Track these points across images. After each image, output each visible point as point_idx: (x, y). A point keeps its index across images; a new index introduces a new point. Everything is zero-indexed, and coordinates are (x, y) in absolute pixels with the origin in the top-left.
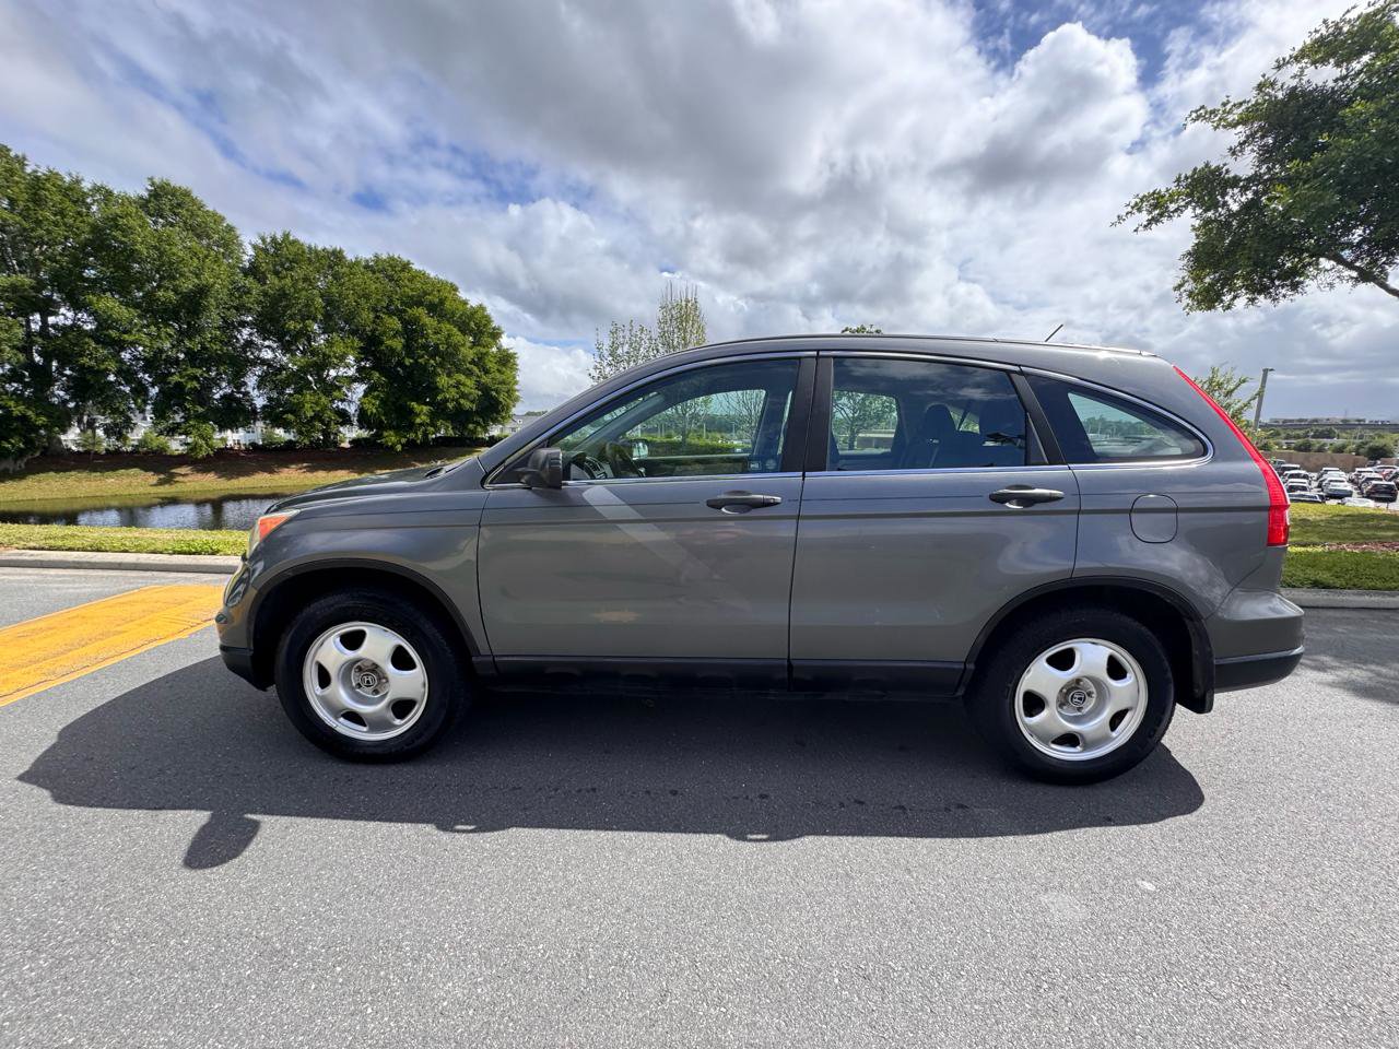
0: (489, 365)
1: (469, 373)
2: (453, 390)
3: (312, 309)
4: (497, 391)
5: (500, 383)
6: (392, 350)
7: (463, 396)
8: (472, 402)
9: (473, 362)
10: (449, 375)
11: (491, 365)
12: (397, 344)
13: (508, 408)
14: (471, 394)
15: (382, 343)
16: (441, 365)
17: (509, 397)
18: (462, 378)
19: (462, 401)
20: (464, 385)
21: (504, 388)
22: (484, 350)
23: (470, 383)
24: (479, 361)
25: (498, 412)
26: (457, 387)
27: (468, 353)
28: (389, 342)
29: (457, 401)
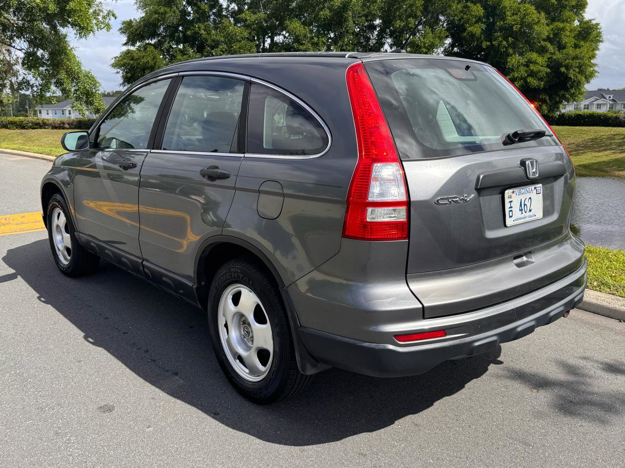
0: (565, 40)
1: (542, 51)
2: (522, 69)
3: (414, 8)
4: (568, 67)
5: (573, 59)
6: (472, 35)
7: (532, 74)
8: (541, 79)
9: (548, 39)
10: (521, 54)
11: (568, 39)
12: (477, 29)
13: (579, 84)
14: (539, 71)
15: (465, 29)
16: (514, 46)
17: (581, 72)
18: (534, 56)
19: (529, 79)
20: (535, 63)
21: (576, 63)
22: (561, 25)
23: (541, 60)
24: (555, 39)
25: (567, 90)
26: (527, 66)
27: (543, 29)
28: (470, 29)
29: (525, 79)
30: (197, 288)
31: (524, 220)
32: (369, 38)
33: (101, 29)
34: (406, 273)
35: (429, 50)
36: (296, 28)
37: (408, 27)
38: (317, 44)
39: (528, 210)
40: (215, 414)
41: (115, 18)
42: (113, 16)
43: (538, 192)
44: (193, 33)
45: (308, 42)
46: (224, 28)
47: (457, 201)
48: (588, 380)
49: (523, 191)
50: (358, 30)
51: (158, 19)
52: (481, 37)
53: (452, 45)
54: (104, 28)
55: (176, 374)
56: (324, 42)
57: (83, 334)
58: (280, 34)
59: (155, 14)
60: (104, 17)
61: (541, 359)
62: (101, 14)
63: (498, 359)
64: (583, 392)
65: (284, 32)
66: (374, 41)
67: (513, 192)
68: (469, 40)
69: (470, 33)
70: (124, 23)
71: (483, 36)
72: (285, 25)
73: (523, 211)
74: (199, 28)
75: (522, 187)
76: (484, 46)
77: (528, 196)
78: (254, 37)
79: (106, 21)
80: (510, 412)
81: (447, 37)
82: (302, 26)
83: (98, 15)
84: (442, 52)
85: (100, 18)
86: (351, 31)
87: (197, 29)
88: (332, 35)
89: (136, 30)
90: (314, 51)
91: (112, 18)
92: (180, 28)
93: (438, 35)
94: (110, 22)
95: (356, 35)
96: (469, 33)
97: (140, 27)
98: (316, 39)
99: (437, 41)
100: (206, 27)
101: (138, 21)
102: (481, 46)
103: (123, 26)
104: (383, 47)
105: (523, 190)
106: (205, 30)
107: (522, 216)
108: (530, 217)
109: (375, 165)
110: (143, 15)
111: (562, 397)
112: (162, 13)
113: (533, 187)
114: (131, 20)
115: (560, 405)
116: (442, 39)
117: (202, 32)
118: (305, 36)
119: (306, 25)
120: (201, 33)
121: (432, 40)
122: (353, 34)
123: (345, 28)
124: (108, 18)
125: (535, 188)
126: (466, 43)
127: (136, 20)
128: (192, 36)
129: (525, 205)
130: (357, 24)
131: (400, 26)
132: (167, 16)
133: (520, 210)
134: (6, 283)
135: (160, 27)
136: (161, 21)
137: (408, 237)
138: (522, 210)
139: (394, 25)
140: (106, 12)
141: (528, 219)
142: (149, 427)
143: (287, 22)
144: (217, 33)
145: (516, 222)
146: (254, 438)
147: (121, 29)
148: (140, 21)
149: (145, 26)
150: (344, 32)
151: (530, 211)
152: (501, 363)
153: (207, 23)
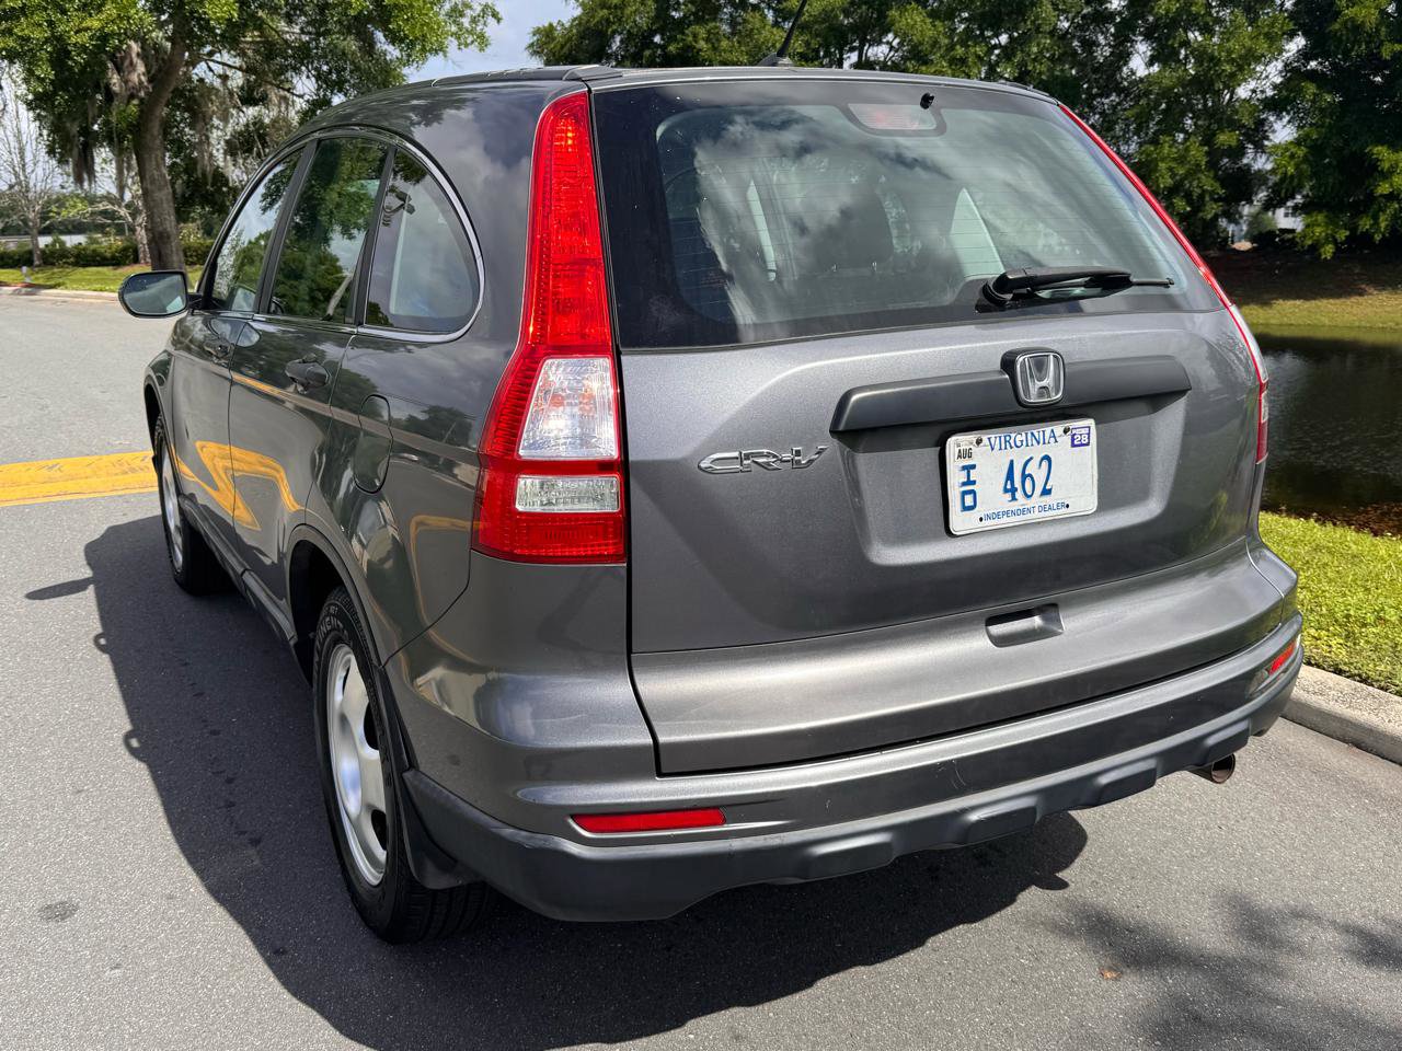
6: (1356, 28)
12: (1368, 12)
15: (1337, 14)
28: (1349, 12)
30: (295, 645)
31: (1022, 517)
32: (1096, 44)
33: (467, 45)
34: (630, 651)
35: (1241, 69)
36: (912, 27)
37: (1189, 13)
38: (963, 61)
39: (1039, 490)
40: (277, 952)
41: (498, 22)
42: (493, 16)
43: (1076, 442)
44: (682, 49)
45: (942, 56)
46: (750, 34)
47: (768, 463)
48: (1283, 960)
49: (1019, 438)
50: (1066, 25)
51: (608, 20)
52: (1378, 30)
53: (1305, 55)
54: (472, 42)
55: (255, 842)
56: (979, 57)
57: (128, 727)
58: (880, 43)
59: (602, 9)
60: (474, 20)
61: (1179, 883)
62: (468, 12)
63: (1060, 875)
64: (1248, 994)
65: (890, 37)
66: (1107, 51)
67: (979, 442)
68: (1348, 39)
69: (1349, 24)
70: (537, 31)
71: (1383, 29)
72: (889, 19)
73: (1019, 494)
74: (695, 36)
75: (1012, 428)
76: (1386, 54)
77: (1038, 452)
78: (817, 51)
79: (478, 29)
80: (1006, 1031)
81: (1292, 35)
82: (929, 21)
83: (462, 15)
84: (1281, 72)
85: (466, 22)
86: (1047, 28)
87: (690, 39)
88: (1004, 39)
89: (562, 47)
90: (954, 76)
91: (491, 21)
92: (657, 39)
93: (1266, 29)
94: (486, 29)
95: (1064, 37)
96: (1346, 22)
97: (570, 39)
98: (960, 51)
99: (1262, 46)
100: (709, 32)
101: (567, 25)
102: (1378, 57)
103: (535, 38)
104: (1126, 63)
105: (1018, 435)
106: (707, 40)
107: (1015, 506)
108: (1043, 508)
109: (549, 361)
110: (578, 12)
111: (1180, 1003)
112: (616, 5)
113: (1058, 428)
114: (551, 25)
115: (1157, 1025)
116: (1274, 40)
117: (702, 44)
118: (935, 43)
119: (939, 18)
120: (698, 46)
121: (1248, 43)
122: (1052, 33)
123: (1033, 22)
124: (482, 21)
125: (1065, 431)
126: (1337, 47)
127: (563, 25)
128: (678, 54)
129: (1024, 477)
130: (1064, 11)
131: (1168, 11)
132: (628, 11)
133: (1006, 491)
134: (56, 600)
135: (613, 37)
136: (614, 23)
137: (627, 555)
138: (1013, 490)
139: (1153, 8)
140: (479, 8)
141: (1036, 516)
142: (118, 966)
143: (894, 13)
144: (734, 46)
145: (989, 524)
146: (327, 1023)
147: (532, 45)
148: (571, 26)
149: (582, 36)
150: (1030, 30)
151: (1046, 492)
152: (1063, 885)
153: (712, 25)
